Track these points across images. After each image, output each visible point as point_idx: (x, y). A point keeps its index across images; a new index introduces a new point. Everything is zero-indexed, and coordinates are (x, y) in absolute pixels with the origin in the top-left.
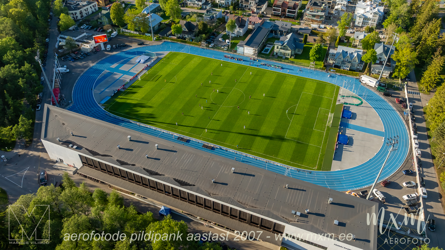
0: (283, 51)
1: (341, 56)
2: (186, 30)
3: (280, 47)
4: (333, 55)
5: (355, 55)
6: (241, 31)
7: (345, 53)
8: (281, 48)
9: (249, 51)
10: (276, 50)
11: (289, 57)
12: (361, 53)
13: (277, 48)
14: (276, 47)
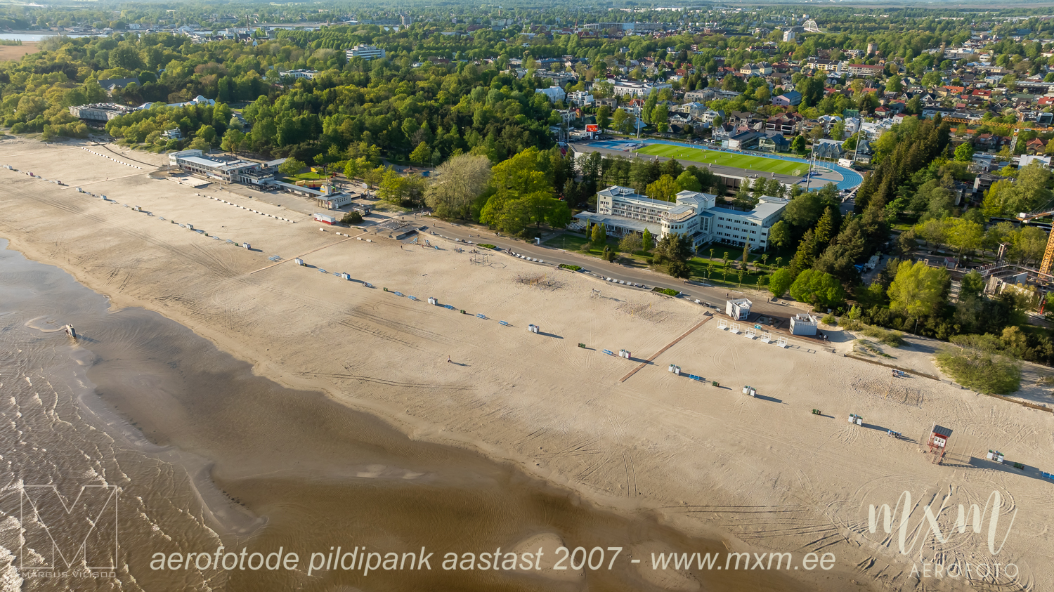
0: (767, 145)
2: (672, 131)
3: (764, 141)
4: (816, 147)
5: (836, 146)
7: (826, 145)
8: (765, 143)
9: (733, 144)
10: (761, 145)
11: (773, 151)
12: (841, 144)
13: (762, 142)
14: (760, 141)
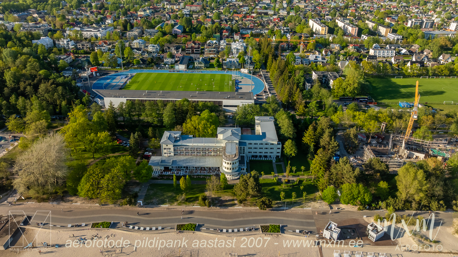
1: (229, 63)
2: (142, 62)
3: (198, 63)
4: (225, 63)
5: (236, 61)
6: (173, 60)
7: (230, 62)
9: (182, 67)
10: (196, 65)
11: (203, 68)
12: (238, 60)
14: (195, 63)
